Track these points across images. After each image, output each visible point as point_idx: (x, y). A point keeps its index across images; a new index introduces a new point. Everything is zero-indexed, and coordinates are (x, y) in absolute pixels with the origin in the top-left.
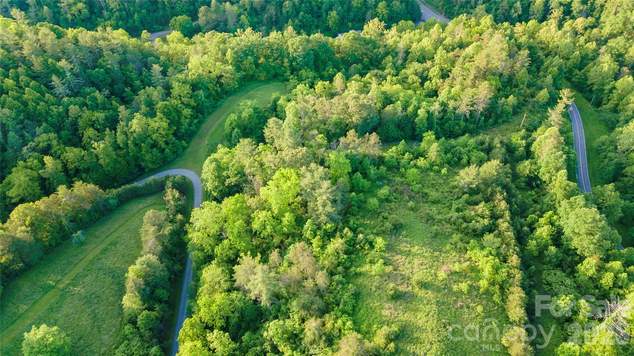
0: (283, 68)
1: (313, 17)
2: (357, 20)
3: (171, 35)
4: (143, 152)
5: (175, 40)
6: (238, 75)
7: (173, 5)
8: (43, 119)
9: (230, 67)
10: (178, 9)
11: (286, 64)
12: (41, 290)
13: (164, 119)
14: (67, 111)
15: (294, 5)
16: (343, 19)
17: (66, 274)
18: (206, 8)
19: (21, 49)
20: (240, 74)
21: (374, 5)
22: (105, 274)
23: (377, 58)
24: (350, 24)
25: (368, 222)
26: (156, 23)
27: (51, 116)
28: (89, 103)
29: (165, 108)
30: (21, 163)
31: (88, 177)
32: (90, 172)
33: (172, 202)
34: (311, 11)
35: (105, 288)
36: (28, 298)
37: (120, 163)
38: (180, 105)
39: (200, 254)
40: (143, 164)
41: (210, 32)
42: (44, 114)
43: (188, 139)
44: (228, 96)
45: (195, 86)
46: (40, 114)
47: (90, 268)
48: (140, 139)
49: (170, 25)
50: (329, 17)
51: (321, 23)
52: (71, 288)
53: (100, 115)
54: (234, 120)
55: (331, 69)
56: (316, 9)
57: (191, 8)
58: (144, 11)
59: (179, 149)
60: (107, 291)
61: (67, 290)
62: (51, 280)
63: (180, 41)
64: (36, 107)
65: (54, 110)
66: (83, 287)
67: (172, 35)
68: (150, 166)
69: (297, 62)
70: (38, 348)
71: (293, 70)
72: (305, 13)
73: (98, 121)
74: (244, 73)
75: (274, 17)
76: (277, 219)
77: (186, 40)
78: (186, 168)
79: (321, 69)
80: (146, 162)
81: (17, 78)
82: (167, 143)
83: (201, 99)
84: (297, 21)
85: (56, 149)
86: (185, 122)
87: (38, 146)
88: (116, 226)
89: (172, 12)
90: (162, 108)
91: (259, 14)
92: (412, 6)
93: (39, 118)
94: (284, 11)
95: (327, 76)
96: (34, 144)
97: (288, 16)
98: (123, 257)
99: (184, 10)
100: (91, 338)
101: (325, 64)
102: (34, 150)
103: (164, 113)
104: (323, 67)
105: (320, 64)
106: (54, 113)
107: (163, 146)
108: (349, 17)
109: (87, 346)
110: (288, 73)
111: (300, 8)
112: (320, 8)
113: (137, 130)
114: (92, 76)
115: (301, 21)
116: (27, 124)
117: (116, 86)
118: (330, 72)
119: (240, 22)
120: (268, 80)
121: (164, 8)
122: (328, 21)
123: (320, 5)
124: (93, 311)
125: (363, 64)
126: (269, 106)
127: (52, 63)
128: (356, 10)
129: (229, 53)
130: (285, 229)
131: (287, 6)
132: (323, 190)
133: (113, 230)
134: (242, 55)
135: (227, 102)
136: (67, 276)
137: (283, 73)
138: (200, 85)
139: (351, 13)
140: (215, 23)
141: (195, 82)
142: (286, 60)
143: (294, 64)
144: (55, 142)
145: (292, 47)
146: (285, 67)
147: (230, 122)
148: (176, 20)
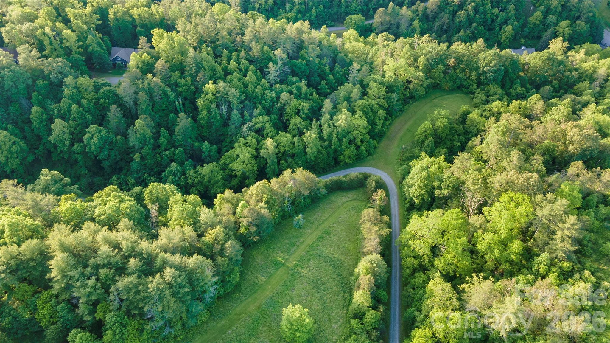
0: (469, 81)
1: (485, 29)
2: (530, 37)
3: (347, 33)
4: (343, 147)
5: (352, 38)
6: (428, 82)
7: (349, 3)
8: (258, 102)
9: (421, 74)
10: (352, 8)
11: (474, 77)
12: (273, 265)
13: (364, 117)
14: (278, 98)
15: (468, 16)
16: (515, 35)
17: (292, 254)
18: (384, 10)
19: (243, 34)
20: (428, 81)
21: (554, 23)
22: (326, 262)
23: (567, 81)
24: (523, 41)
25: (605, 268)
26: (329, 18)
27: (265, 100)
28: (295, 91)
29: (365, 107)
30: (242, 140)
31: (293, 162)
32: (295, 158)
33: (378, 202)
34: (484, 23)
35: (328, 277)
36: (263, 270)
37: (322, 153)
38: (376, 106)
39: (416, 262)
40: (341, 157)
41: (383, 34)
42: (260, 97)
43: (378, 139)
44: (413, 102)
45: (390, 88)
46: (257, 96)
47: (311, 253)
48: (342, 134)
49: (345, 22)
50: (502, 31)
51: (491, 37)
52: (300, 269)
53: (306, 105)
54: (429, 128)
55: (519, 88)
56: (489, 21)
57: (365, 8)
58: (321, 7)
59: (371, 148)
60: (331, 280)
61: (296, 270)
62: (280, 257)
63: (356, 40)
64: (254, 90)
65: (269, 94)
66: (309, 271)
67: (349, 32)
68: (347, 160)
69: (486, 77)
70: (296, 326)
71: (479, 84)
72: (478, 25)
73: (303, 110)
74: (433, 81)
75: (445, 25)
76: (504, 244)
77: (362, 39)
78: (378, 168)
79: (508, 87)
80: (344, 156)
81: (238, 62)
82: (362, 141)
83: (393, 102)
84: (468, 32)
85: (268, 131)
86: (380, 123)
87: (254, 125)
88: (326, 215)
89: (346, 10)
90: (362, 107)
91: (430, 21)
92: (597, 28)
93: (255, 100)
94: (457, 20)
95: (514, 94)
96: (251, 124)
97: (460, 26)
98: (338, 248)
99: (358, 10)
100: (323, 324)
101: (512, 83)
102: (250, 129)
103: (363, 111)
104: (509, 84)
105: (508, 81)
106: (268, 98)
107: (359, 143)
108: (523, 33)
109: (322, 331)
110: (475, 86)
111: (473, 19)
112: (493, 21)
113: (343, 125)
114: (295, 66)
115: (472, 33)
116: (247, 104)
117: (313, 78)
118: (518, 91)
119: (412, 27)
120: (452, 91)
121: (339, 6)
122: (501, 35)
123: (495, 18)
124: (322, 298)
125: (553, 86)
126: (457, 117)
127: (267, 51)
128: (532, 26)
129: (422, 59)
130: (513, 257)
131: (462, 16)
132: (567, 225)
133: (324, 218)
134: (433, 63)
135: (412, 107)
136: (293, 257)
137: (469, 85)
138: (395, 88)
139: (526, 30)
140: (388, 25)
141: (391, 83)
142: (474, 73)
143: (482, 78)
144: (268, 125)
145: (484, 61)
146: (472, 80)
147: (424, 129)
148: (351, 18)
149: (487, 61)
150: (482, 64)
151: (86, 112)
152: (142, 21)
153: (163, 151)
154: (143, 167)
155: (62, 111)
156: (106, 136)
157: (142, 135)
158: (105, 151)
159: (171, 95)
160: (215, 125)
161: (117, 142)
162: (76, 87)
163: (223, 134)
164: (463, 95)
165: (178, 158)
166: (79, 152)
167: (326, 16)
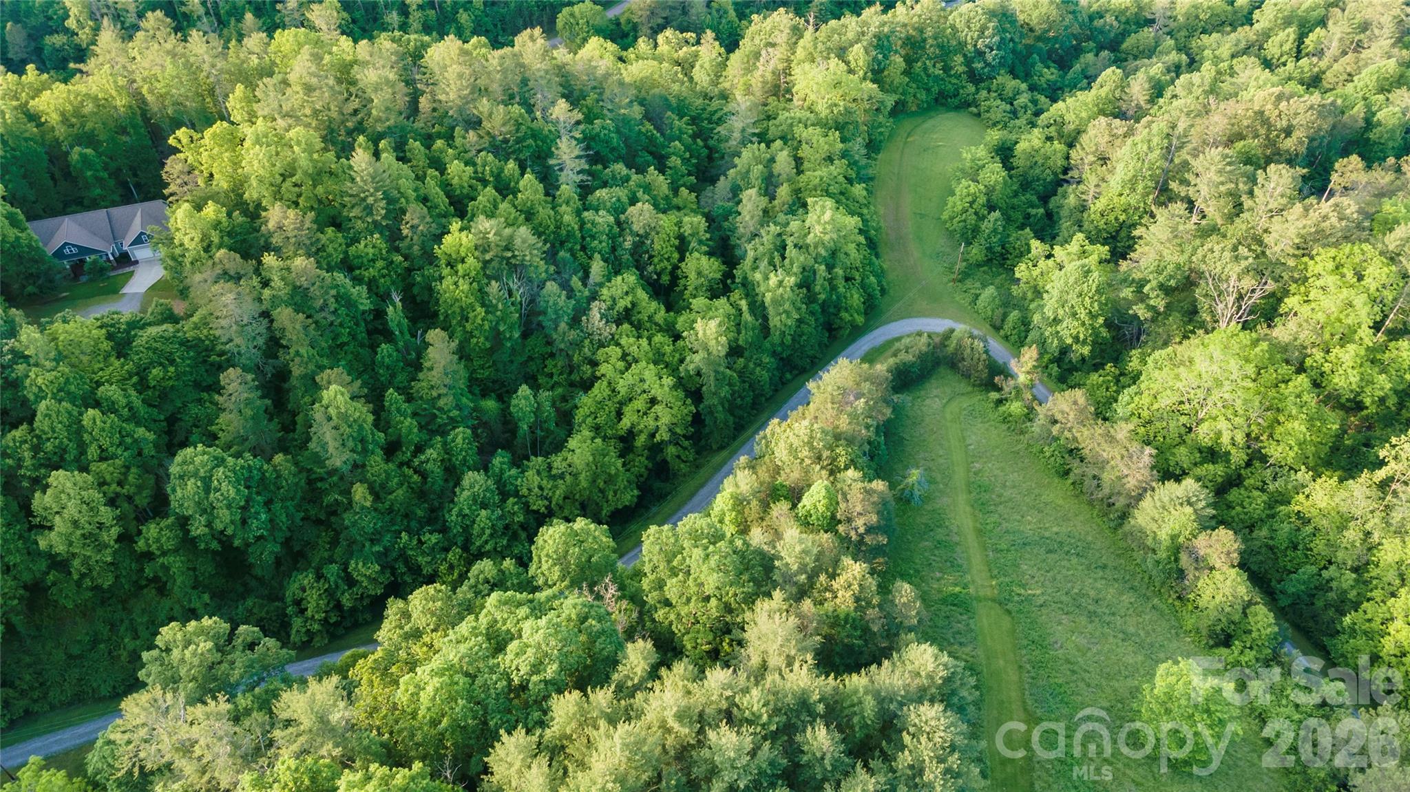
0: (952, 79)
4: (841, 290)
11: (960, 69)
14: (618, 223)
26: (504, 30)
32: (746, 354)
33: (1023, 379)
37: (804, 321)
41: (666, 34)
45: (842, 131)
49: (559, 27)
54: (980, 192)
55: (1045, 70)
64: (557, 220)
65: (595, 220)
69: (985, 62)
71: (976, 80)
73: (693, 235)
80: (849, 312)
81: (464, 161)
83: (857, 162)
87: (613, 307)
96: (604, 306)
102: (608, 318)
106: (598, 229)
107: (856, 273)
110: (971, 88)
118: (1048, 77)
129: (858, 53)
134: (879, 57)
142: (959, 59)
143: (978, 65)
144: (642, 295)
145: (969, 27)
146: (958, 76)
147: (969, 199)
148: (572, 15)
149: (976, 26)
150: (969, 36)
151: (127, 420)
152: (73, 126)
153: (415, 454)
154: (387, 518)
155: (49, 446)
156: (242, 467)
157: (356, 427)
158: (257, 513)
159: (359, 294)
160: (510, 338)
161: (279, 476)
162: (60, 358)
163: (531, 358)
164: (952, 114)
165: (464, 459)
166: (169, 545)
167: (495, 26)
